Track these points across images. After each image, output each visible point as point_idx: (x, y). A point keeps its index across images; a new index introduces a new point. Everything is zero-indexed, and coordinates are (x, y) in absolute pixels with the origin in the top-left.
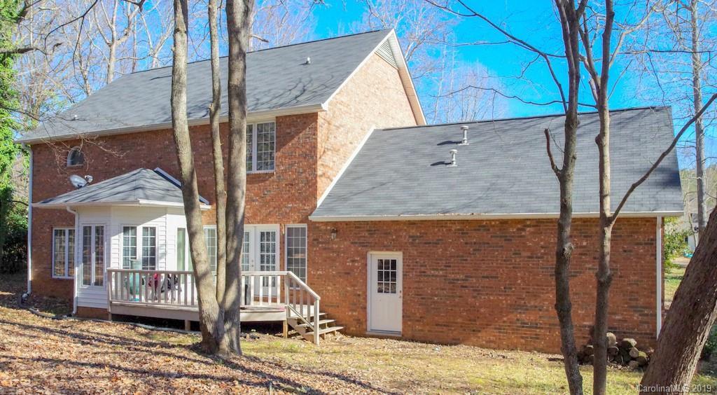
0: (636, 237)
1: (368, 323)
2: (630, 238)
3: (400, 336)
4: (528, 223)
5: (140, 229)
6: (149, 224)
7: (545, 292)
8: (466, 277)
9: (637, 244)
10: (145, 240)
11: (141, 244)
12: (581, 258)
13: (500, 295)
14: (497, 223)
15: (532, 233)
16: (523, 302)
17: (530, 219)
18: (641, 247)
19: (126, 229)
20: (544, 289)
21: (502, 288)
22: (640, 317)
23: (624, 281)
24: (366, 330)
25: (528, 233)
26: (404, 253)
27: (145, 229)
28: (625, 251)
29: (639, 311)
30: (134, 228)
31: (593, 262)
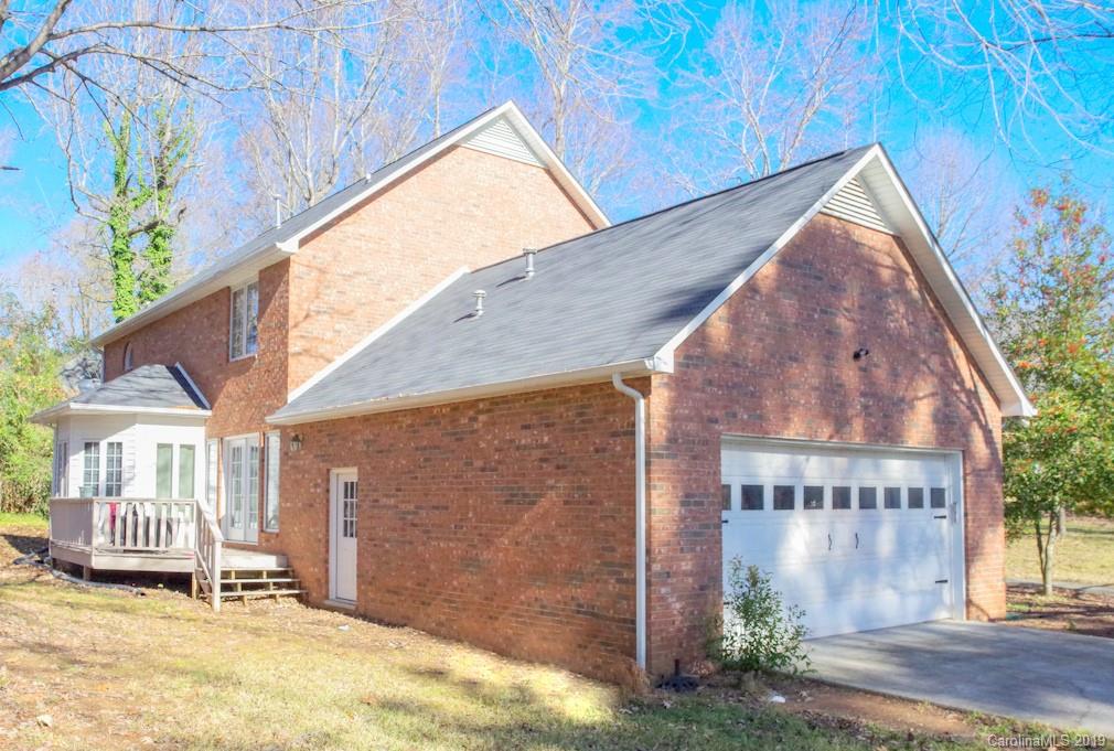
0: (612, 420)
1: (332, 586)
2: (604, 423)
3: (353, 608)
4: (481, 406)
5: (103, 445)
6: (114, 439)
7: (499, 533)
8: (417, 507)
9: (614, 435)
10: (110, 461)
11: (105, 466)
12: (541, 468)
13: (450, 540)
14: (448, 409)
15: (485, 424)
16: (474, 552)
17: (483, 400)
18: (618, 440)
19: (88, 446)
20: (497, 529)
21: (453, 526)
22: (617, 586)
23: (595, 511)
24: (327, 597)
25: (481, 425)
26: (359, 469)
27: (111, 445)
28: (597, 451)
29: (615, 573)
30: (97, 444)
31: (557, 475)
